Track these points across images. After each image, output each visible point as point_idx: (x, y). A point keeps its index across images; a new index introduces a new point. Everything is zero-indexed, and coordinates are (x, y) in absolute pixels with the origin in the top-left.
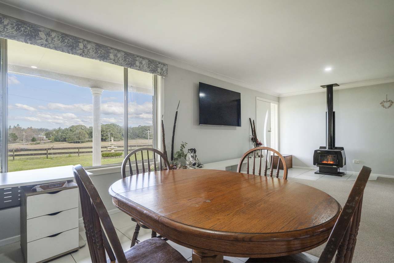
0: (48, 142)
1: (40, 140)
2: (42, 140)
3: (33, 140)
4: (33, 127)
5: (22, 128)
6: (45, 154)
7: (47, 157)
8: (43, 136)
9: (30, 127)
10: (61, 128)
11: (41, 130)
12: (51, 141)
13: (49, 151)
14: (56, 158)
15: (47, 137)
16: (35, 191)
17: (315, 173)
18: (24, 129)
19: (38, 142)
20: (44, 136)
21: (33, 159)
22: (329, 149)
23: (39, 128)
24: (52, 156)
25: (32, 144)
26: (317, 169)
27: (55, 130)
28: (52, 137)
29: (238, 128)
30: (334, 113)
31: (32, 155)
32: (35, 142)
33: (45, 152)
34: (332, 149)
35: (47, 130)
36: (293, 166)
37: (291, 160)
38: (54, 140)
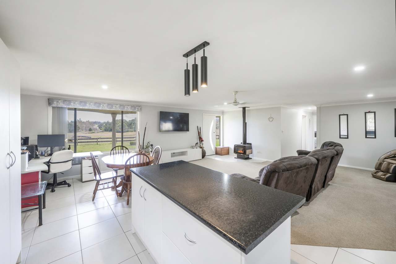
0: (100, 132)
1: (95, 130)
2: (96, 130)
3: (90, 130)
4: (90, 121)
5: (83, 121)
6: (96, 142)
7: (97, 144)
8: (96, 126)
9: (88, 121)
10: (109, 121)
11: (95, 123)
12: (102, 131)
13: (99, 140)
14: (103, 144)
15: (99, 128)
16: (85, 159)
17: (235, 158)
18: (84, 122)
19: (93, 131)
20: (98, 127)
21: (88, 145)
22: (243, 144)
23: (94, 121)
24: (100, 143)
25: (89, 133)
26: (236, 155)
27: (105, 123)
28: (103, 128)
29: (188, 132)
30: (246, 123)
31: (88, 142)
32: (91, 132)
33: (96, 140)
34: (244, 144)
35: (99, 123)
36: (230, 154)
37: (228, 150)
38: (105, 130)
